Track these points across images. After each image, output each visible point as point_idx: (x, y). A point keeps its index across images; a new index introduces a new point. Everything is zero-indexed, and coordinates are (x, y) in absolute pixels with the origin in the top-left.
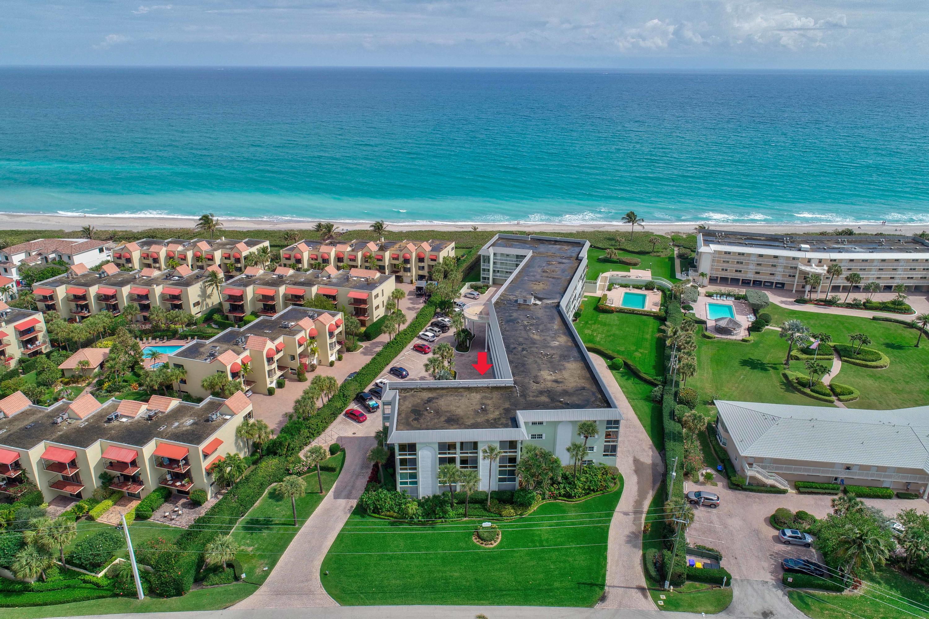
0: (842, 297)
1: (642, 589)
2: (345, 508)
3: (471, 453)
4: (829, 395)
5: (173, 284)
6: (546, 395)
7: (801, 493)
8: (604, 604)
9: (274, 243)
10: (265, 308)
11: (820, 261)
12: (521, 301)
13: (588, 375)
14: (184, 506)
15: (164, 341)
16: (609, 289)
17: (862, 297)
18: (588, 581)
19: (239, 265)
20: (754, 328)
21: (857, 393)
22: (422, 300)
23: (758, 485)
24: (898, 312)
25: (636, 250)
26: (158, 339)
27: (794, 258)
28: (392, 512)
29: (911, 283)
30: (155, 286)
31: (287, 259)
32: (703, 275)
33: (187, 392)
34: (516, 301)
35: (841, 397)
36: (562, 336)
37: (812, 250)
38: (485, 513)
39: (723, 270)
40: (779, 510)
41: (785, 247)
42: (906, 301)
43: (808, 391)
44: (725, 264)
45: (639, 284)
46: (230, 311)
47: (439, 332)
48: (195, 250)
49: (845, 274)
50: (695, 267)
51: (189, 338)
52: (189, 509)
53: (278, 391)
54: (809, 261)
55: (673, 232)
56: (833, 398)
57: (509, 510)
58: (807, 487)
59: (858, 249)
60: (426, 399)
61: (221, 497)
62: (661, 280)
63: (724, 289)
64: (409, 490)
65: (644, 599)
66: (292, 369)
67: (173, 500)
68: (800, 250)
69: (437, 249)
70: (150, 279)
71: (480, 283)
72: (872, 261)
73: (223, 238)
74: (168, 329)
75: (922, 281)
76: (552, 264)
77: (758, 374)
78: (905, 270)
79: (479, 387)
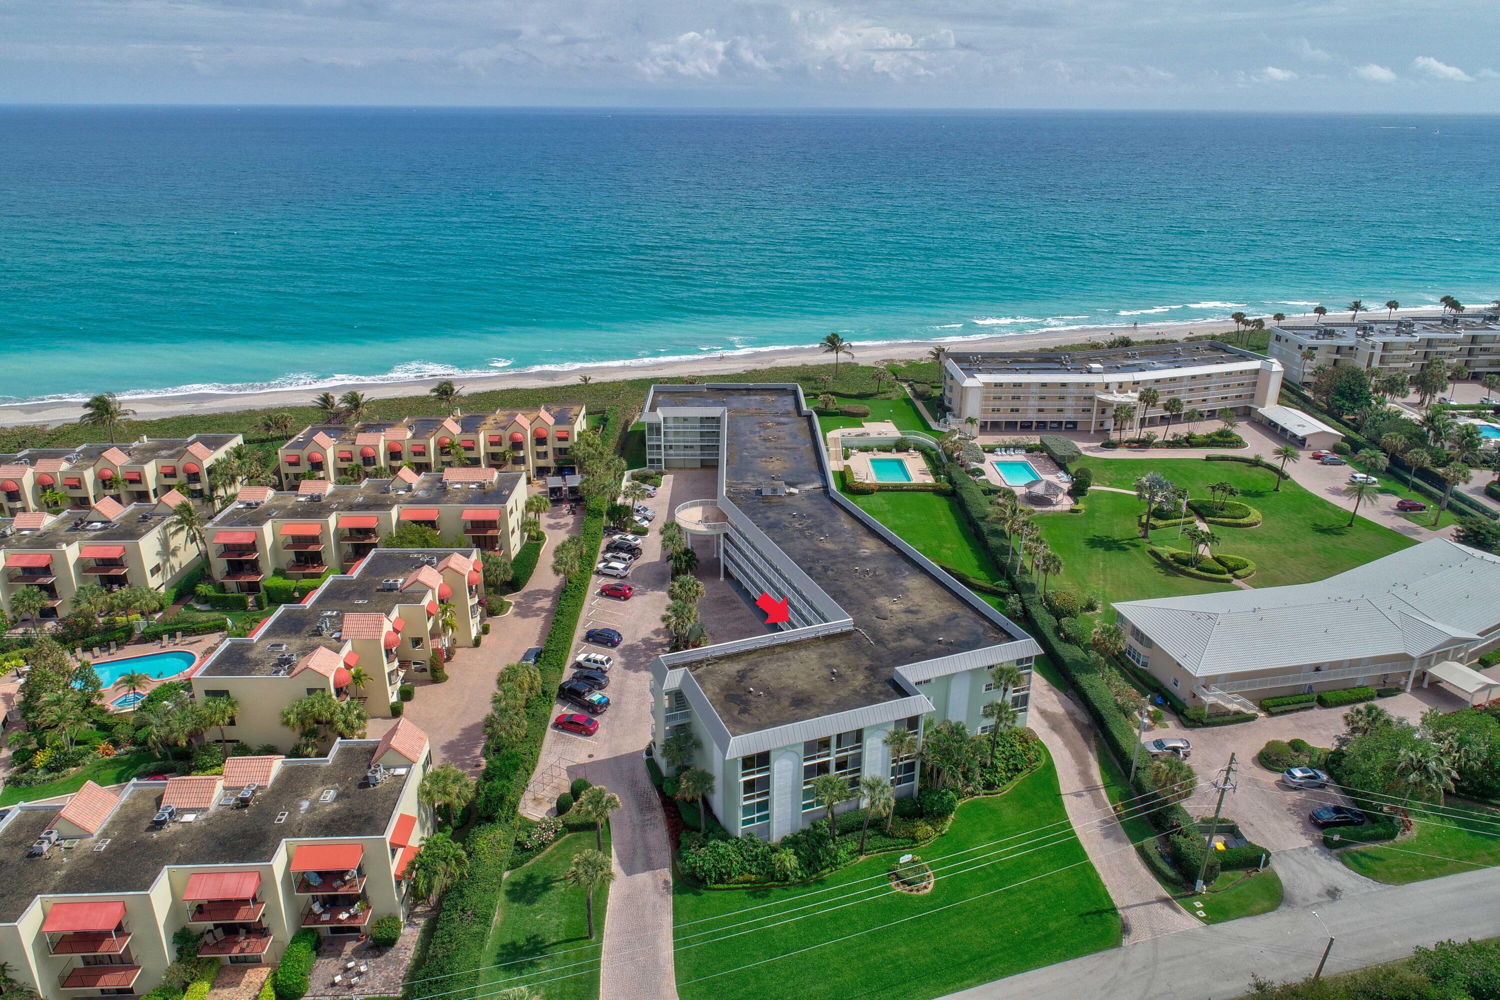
0: (1160, 433)
1: (1165, 901)
2: (656, 886)
3: (851, 749)
4: (1223, 573)
5: (96, 538)
6: (911, 635)
7: (1271, 714)
8: (1131, 937)
9: (249, 437)
10: (298, 560)
11: (1121, 385)
12: (767, 492)
13: (948, 595)
14: (358, 954)
15: (112, 651)
16: (846, 457)
17: (1181, 430)
18: (1093, 908)
19: (198, 486)
20: (1077, 490)
21: (1252, 566)
22: (565, 508)
23: (1224, 715)
24: (1229, 447)
25: (853, 393)
26: (96, 650)
27: (1087, 385)
28: (746, 874)
29: (1228, 404)
30: (64, 546)
31: (291, 464)
32: (971, 421)
33: (238, 741)
34: (759, 492)
35: (1238, 573)
36: (866, 539)
37: (1109, 370)
38: (888, 841)
39: (993, 410)
40: (1270, 745)
41: (1068, 370)
42: (1235, 431)
43: (1193, 570)
44: (998, 402)
45: (885, 444)
46: (229, 575)
47: (630, 558)
48: (100, 465)
49: (1162, 400)
50: (949, 410)
51: (166, 637)
52: (372, 957)
53: (407, 705)
54: (1107, 386)
55: (884, 360)
56: (1229, 576)
57: (923, 828)
58: (1278, 706)
59: (1157, 365)
60: (735, 674)
61: (422, 921)
62: (915, 434)
63: (1008, 439)
64: (754, 832)
65: (1177, 915)
66: (414, 663)
67: (329, 948)
68: (1090, 372)
69: (562, 419)
70: (38, 533)
71: (646, 470)
72: (1181, 379)
73: (145, 437)
74: (110, 628)
75: (1238, 401)
76: (768, 427)
77: (1116, 557)
78: (1218, 388)
79: (803, 640)
